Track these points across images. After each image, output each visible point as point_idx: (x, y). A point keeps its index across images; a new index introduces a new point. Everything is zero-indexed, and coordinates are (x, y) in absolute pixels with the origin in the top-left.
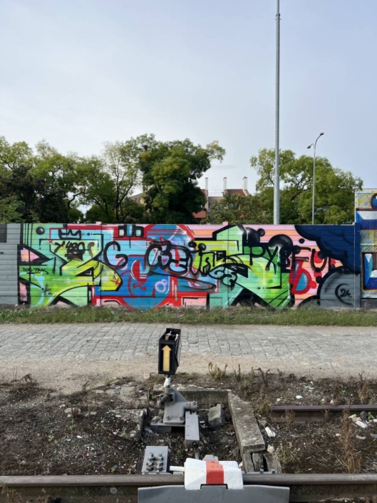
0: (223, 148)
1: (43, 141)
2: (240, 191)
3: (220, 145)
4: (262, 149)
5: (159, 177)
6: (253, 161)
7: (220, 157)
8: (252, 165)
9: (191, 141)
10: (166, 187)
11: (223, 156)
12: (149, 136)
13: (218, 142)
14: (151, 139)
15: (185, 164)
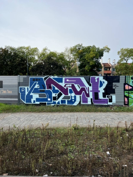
0: (109, 48)
1: (46, 47)
2: (107, 64)
3: (108, 47)
4: (122, 48)
5: (88, 59)
6: (119, 53)
7: (108, 51)
8: (118, 54)
9: (95, 46)
10: (91, 62)
11: (109, 51)
12: (80, 44)
13: (107, 46)
14: (81, 45)
15: (97, 54)
